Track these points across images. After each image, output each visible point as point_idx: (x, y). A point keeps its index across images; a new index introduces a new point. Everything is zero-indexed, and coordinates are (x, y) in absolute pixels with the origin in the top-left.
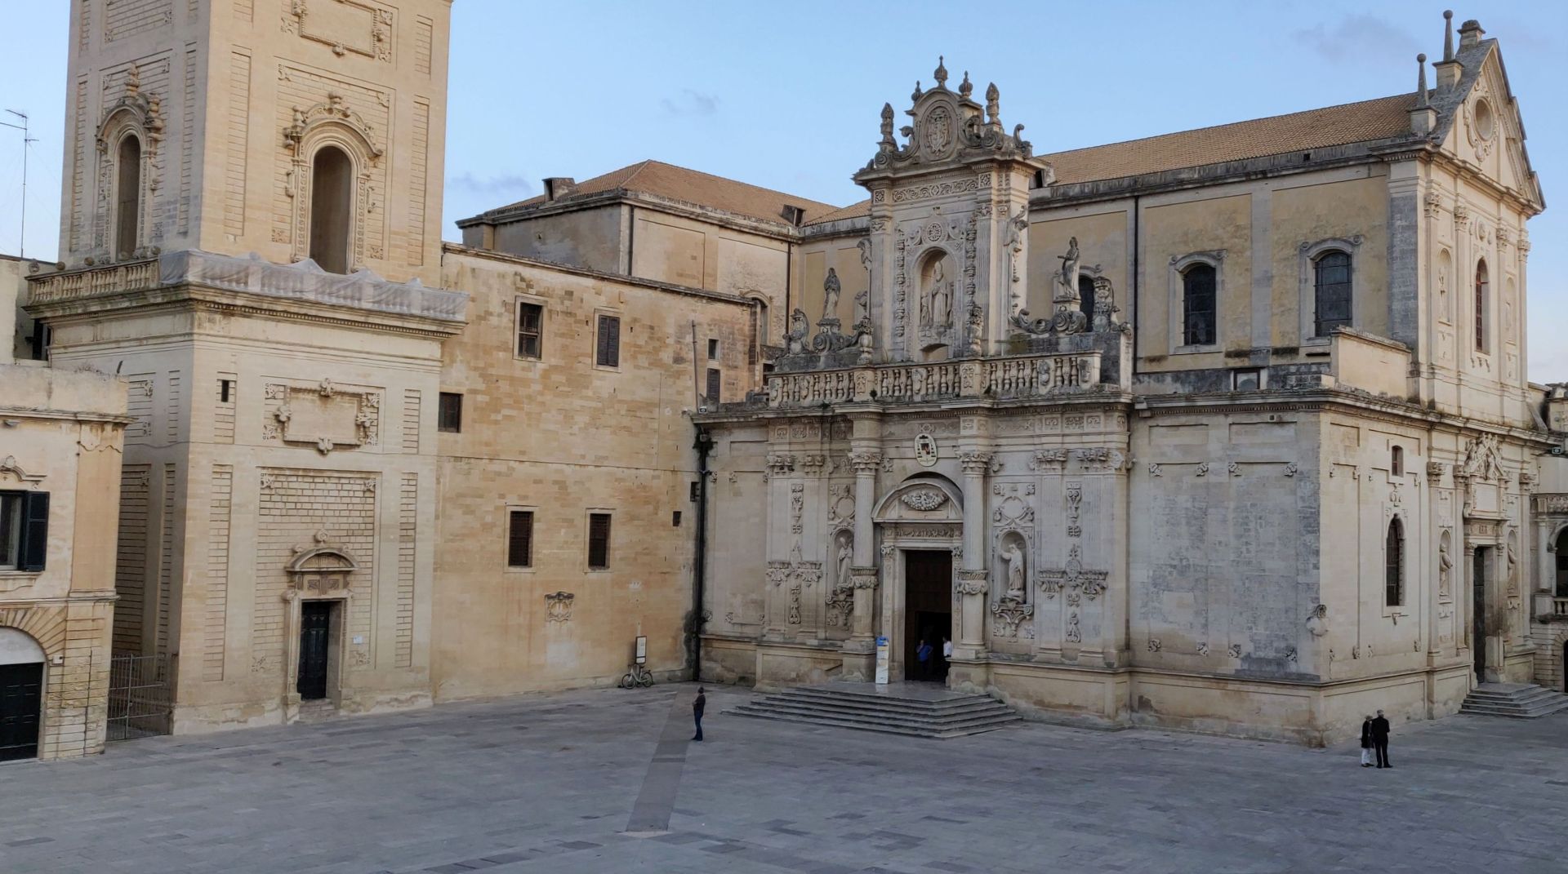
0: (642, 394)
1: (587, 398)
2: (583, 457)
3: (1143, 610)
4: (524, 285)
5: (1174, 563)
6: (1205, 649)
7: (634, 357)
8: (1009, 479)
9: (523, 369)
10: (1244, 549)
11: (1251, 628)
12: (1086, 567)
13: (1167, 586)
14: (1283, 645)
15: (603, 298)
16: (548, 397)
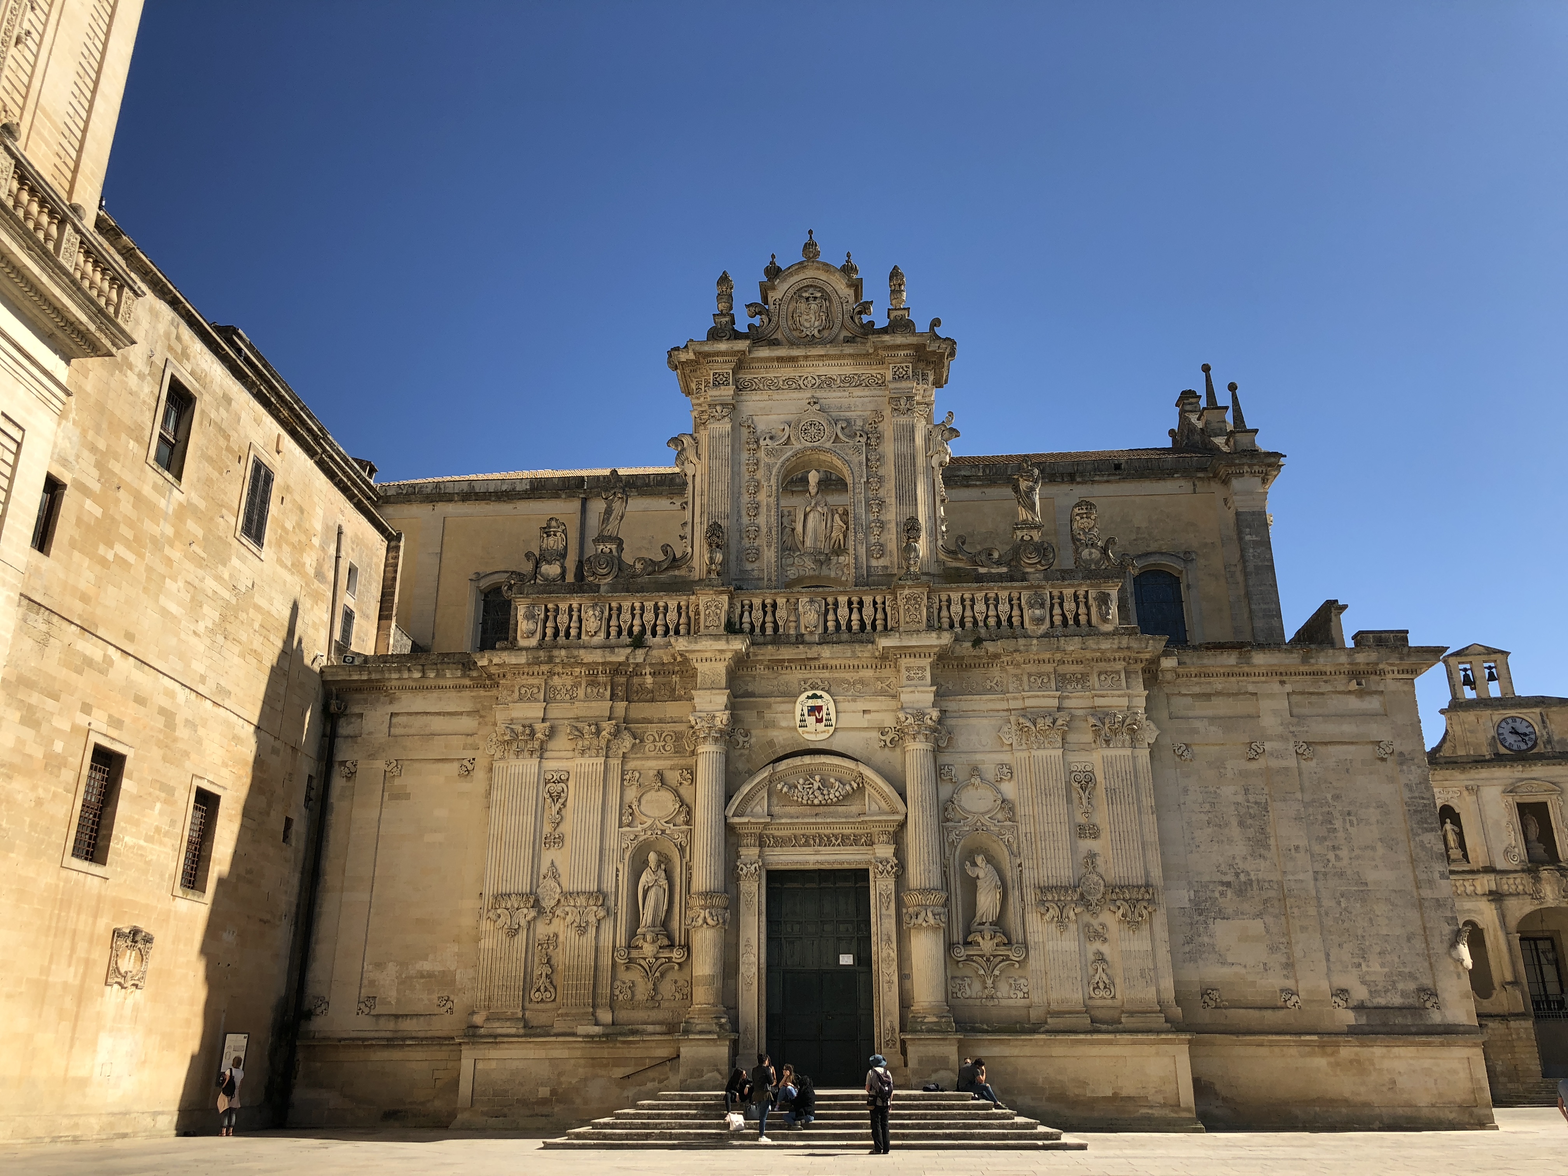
0: (279, 607)
1: (218, 578)
3: (1187, 948)
4: (178, 347)
5: (1226, 879)
6: (1294, 998)
7: (281, 545)
8: (963, 759)
9: (155, 487)
11: (1360, 965)
12: (1114, 880)
13: (1220, 910)
14: (1412, 986)
15: (260, 432)
16: (176, 555)
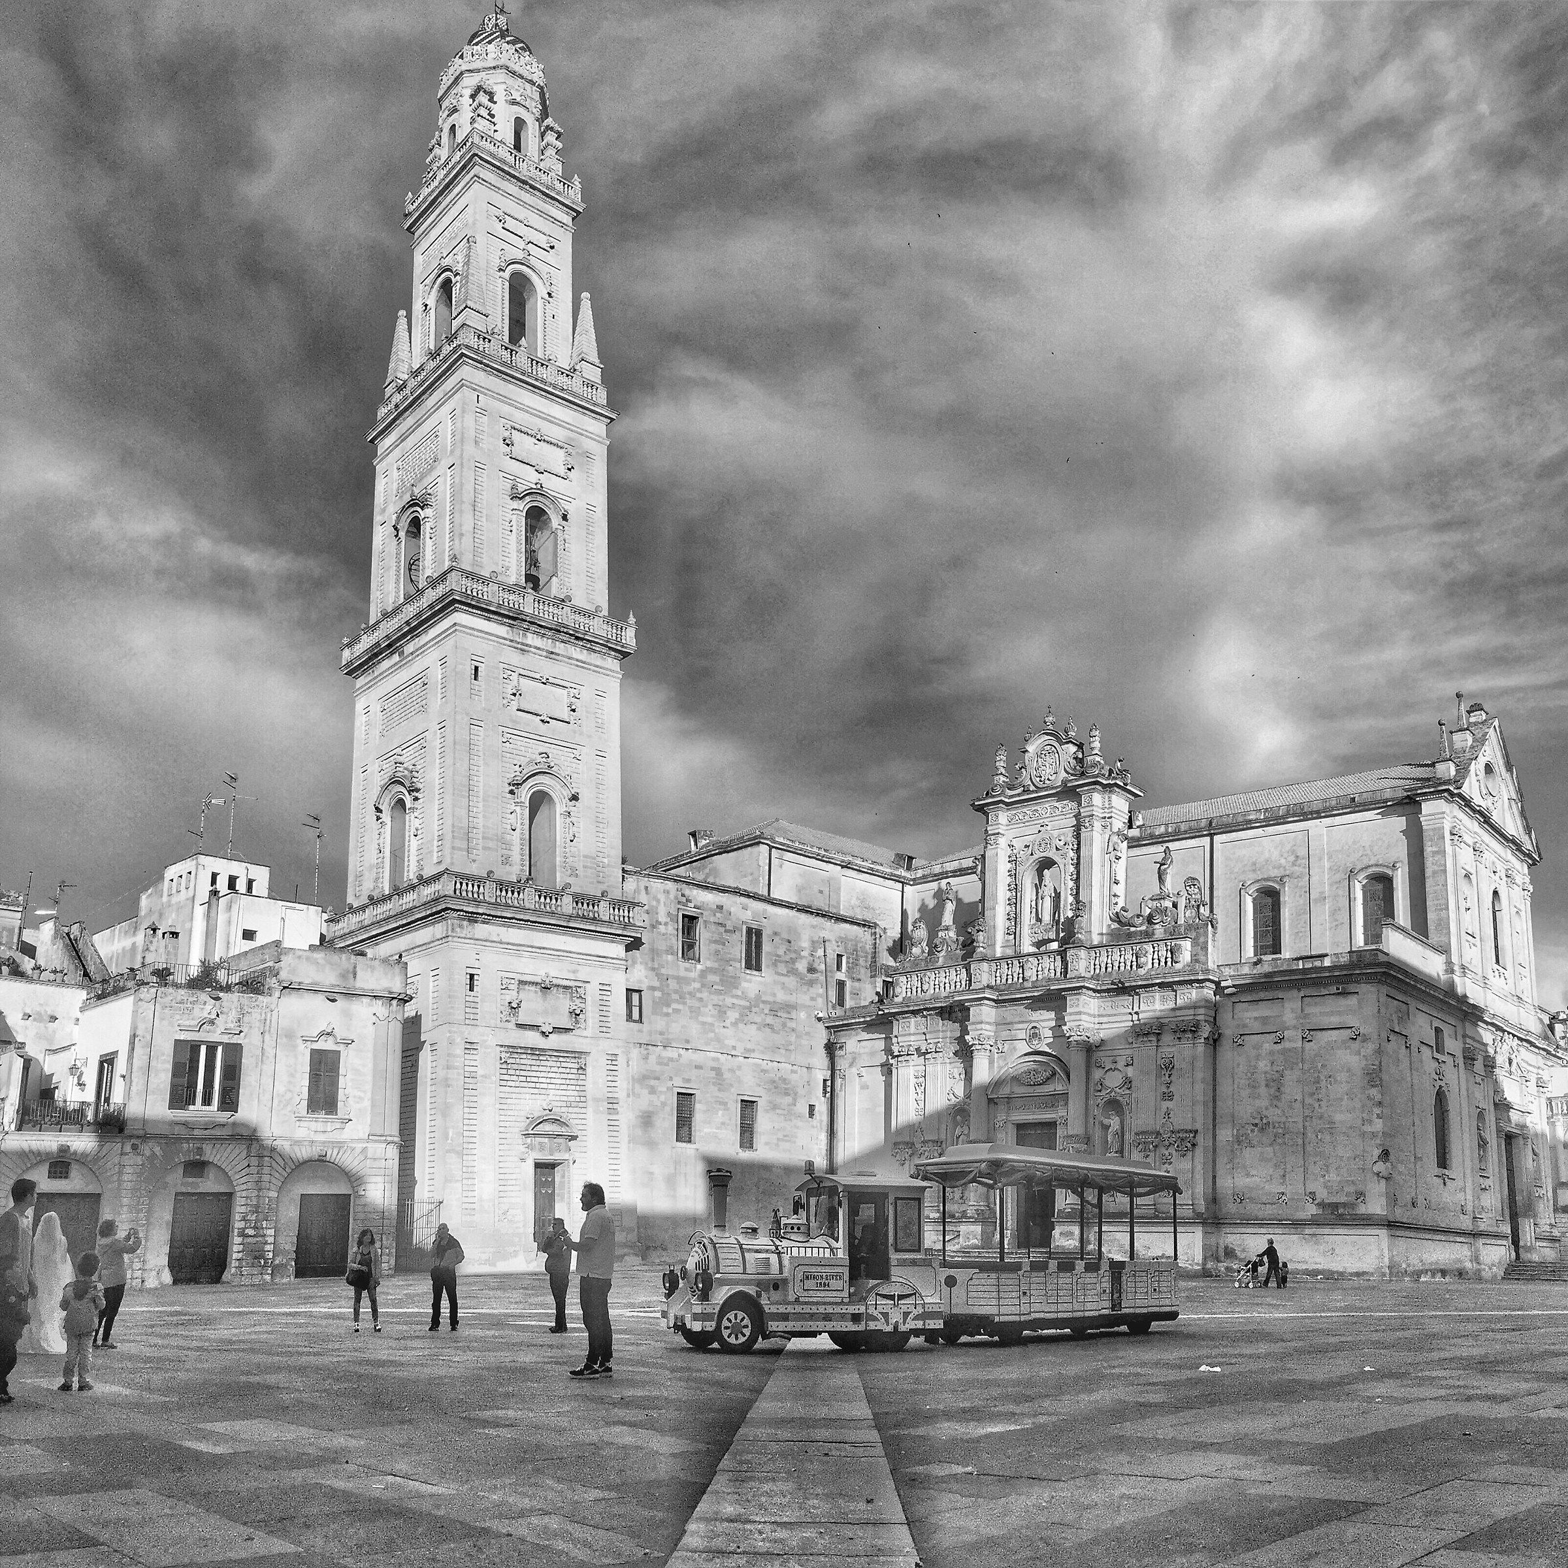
0: (781, 997)
1: (737, 997)
2: (734, 1048)
3: (1227, 1166)
4: (684, 900)
5: (1255, 1121)
6: (1284, 1198)
7: (775, 964)
8: (1109, 1053)
9: (687, 969)
10: (1316, 1105)
11: (1325, 1176)
12: (1177, 1128)
13: (1249, 1143)
14: (1352, 1190)
15: (749, 913)
16: (705, 995)
